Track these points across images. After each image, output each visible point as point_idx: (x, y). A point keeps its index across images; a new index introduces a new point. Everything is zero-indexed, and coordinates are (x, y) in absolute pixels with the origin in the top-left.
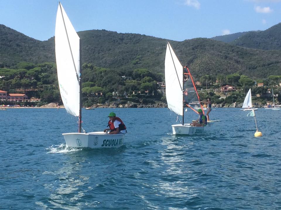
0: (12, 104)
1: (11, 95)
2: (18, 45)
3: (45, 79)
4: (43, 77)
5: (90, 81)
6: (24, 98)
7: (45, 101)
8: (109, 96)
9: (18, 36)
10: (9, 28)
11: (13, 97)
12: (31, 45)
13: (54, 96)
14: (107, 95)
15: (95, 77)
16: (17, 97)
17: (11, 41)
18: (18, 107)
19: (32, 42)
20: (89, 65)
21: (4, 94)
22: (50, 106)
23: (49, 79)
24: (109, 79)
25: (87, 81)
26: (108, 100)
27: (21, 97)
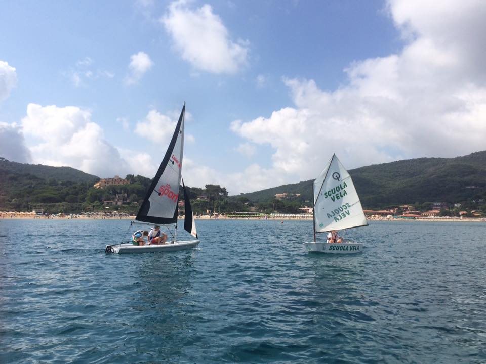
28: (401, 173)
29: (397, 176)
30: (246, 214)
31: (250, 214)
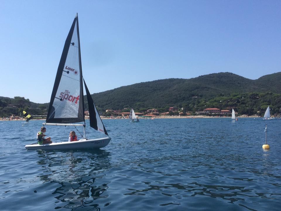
0: (221, 115)
1: (222, 111)
2: (239, 83)
3: (242, 102)
4: (242, 101)
5: (267, 102)
6: (229, 112)
7: (240, 114)
8: (277, 111)
9: (239, 78)
10: (235, 74)
11: (223, 112)
12: (246, 83)
13: (245, 111)
14: (276, 110)
15: (271, 99)
16: (225, 112)
17: (235, 81)
18: (224, 117)
19: (247, 81)
20: (269, 93)
21: (218, 111)
22: (243, 116)
23: (245, 101)
24: (279, 101)
25: (266, 102)
26: (276, 112)
27: (227, 112)
28: (159, 88)
29: (155, 90)
30: (40, 117)
31: (43, 117)
